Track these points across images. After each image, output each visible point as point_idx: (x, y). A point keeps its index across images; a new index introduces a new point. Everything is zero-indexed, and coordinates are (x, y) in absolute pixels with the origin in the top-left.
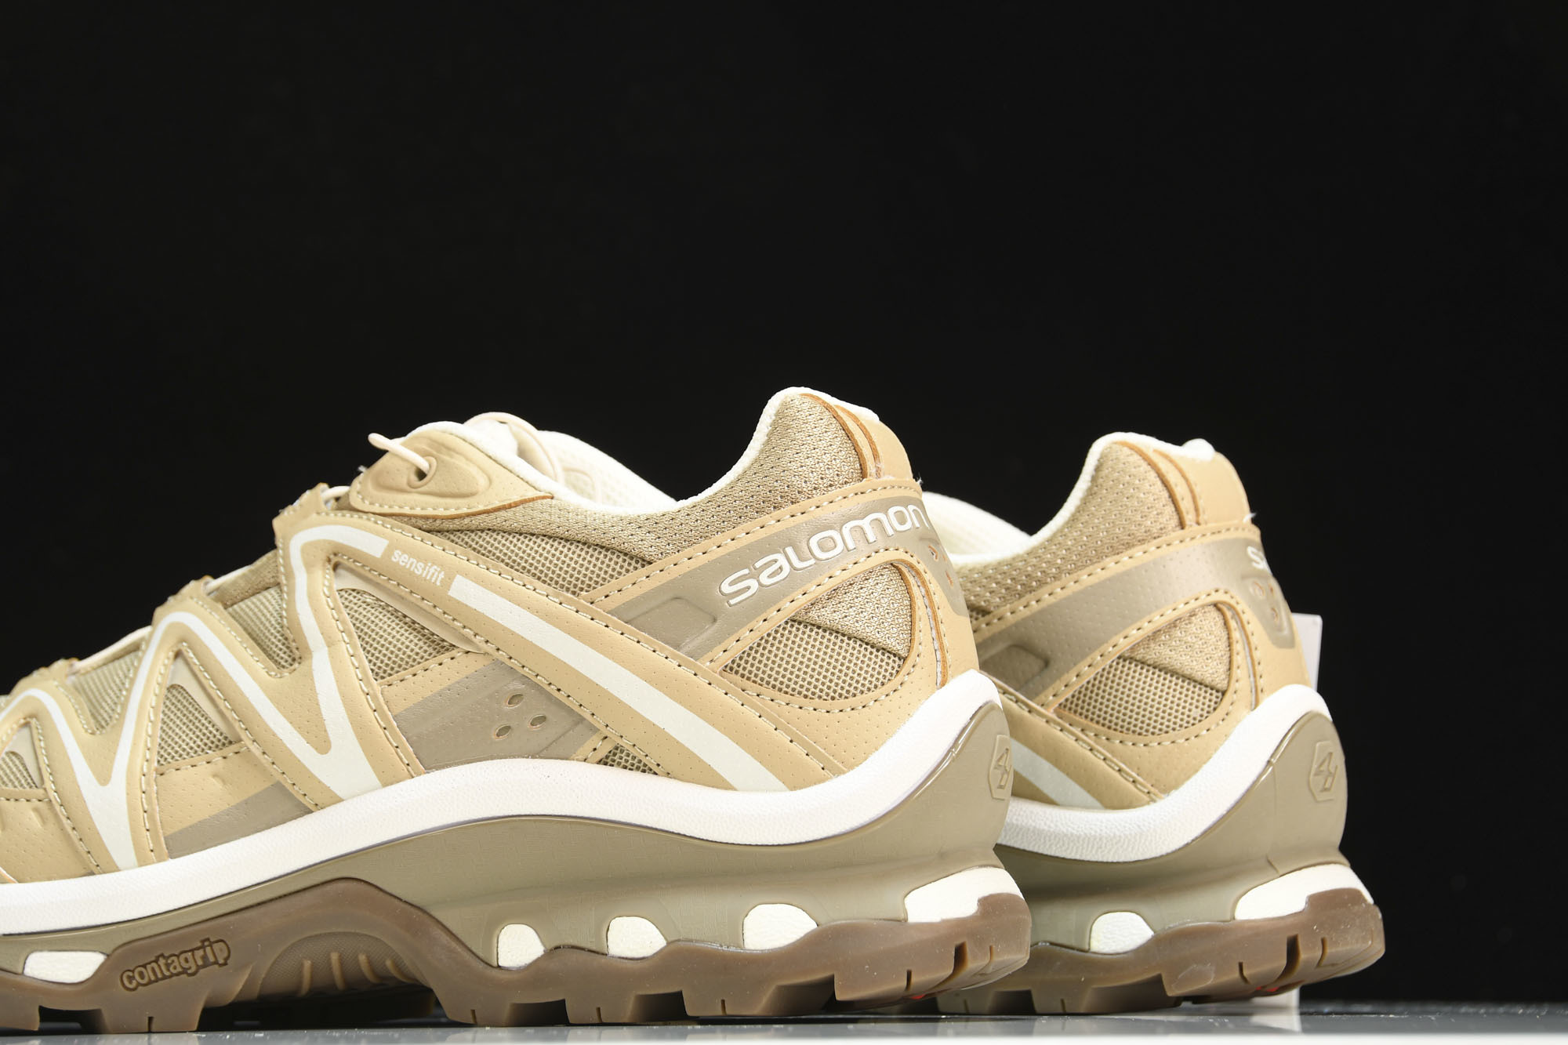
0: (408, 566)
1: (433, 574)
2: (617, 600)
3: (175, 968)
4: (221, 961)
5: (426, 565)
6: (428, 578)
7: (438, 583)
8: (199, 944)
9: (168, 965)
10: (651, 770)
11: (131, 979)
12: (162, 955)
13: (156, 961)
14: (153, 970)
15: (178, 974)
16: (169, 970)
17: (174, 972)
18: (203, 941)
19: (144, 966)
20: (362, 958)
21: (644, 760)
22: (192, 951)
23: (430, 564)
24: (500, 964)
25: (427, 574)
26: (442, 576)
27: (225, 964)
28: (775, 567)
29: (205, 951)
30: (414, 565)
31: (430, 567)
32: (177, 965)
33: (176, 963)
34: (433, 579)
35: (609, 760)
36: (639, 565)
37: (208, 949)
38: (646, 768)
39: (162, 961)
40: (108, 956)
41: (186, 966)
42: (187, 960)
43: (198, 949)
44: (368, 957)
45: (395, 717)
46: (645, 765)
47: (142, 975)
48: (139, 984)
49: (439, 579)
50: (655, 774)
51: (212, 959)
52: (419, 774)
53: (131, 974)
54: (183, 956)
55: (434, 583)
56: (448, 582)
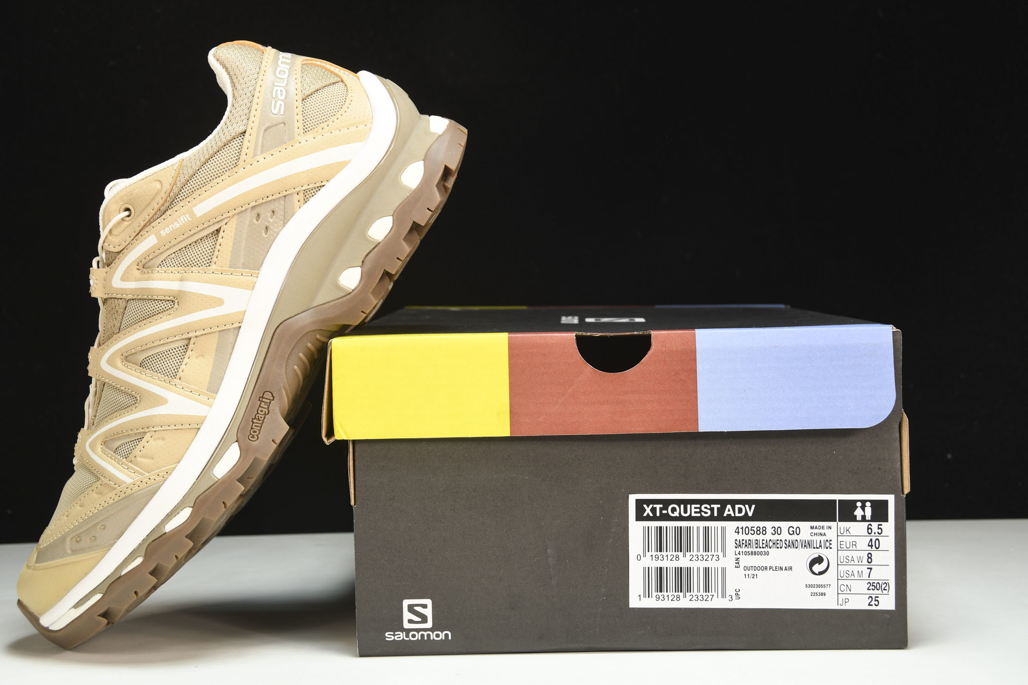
0: (172, 230)
1: (184, 220)
2: (250, 152)
3: (261, 417)
4: (272, 398)
5: (178, 221)
6: (184, 222)
7: (190, 219)
8: (259, 402)
9: (259, 420)
10: (320, 187)
11: (253, 437)
12: (253, 419)
13: (253, 423)
14: (256, 426)
15: (264, 418)
16: (260, 420)
17: (263, 418)
18: (259, 400)
19: (252, 428)
20: (309, 345)
21: (317, 185)
22: (260, 406)
23: (179, 219)
24: (353, 289)
25: (182, 222)
26: (187, 216)
27: (274, 397)
28: (279, 92)
29: (263, 402)
30: (174, 227)
31: (180, 219)
32: (261, 415)
33: (260, 416)
34: (186, 220)
35: (306, 200)
36: (242, 137)
37: (264, 400)
38: (319, 188)
39: (255, 421)
40: (237, 441)
41: (264, 413)
42: (262, 411)
43: (261, 403)
44: (310, 343)
45: (230, 267)
46: (318, 187)
47: (255, 432)
48: (257, 436)
49: (188, 218)
50: (323, 186)
51: (268, 401)
52: (258, 274)
53: (251, 436)
54: (259, 412)
55: (188, 221)
56: (192, 214)
